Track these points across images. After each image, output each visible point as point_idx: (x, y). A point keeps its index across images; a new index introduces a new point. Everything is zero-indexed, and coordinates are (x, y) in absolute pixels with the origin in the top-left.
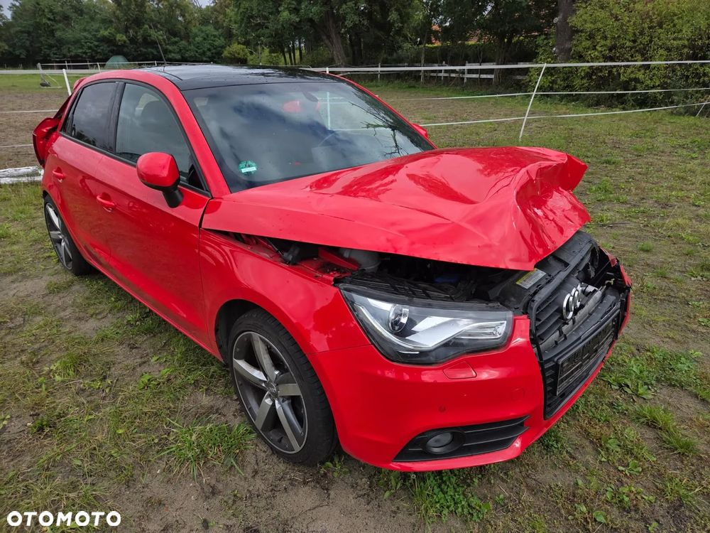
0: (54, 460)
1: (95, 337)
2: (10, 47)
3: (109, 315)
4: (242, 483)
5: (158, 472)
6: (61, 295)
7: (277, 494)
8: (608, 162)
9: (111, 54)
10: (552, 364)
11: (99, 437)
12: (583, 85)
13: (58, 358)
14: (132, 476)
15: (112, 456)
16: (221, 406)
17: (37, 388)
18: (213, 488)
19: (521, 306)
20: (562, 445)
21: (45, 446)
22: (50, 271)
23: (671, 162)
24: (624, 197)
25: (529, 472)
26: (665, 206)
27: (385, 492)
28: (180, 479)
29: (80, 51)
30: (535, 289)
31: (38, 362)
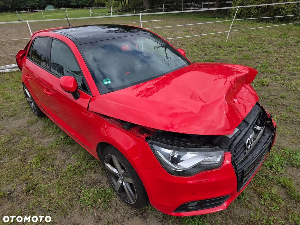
0: (35, 205)
1: (48, 147)
2: (4, 3)
3: (53, 135)
4: (111, 215)
5: (77, 210)
6: (33, 126)
7: (125, 220)
8: (266, 52)
9: (47, 4)
10: (241, 171)
11: (52, 194)
12: (255, 12)
13: (34, 157)
14: (66, 212)
15: (57, 203)
16: (101, 179)
17: (26, 171)
18: (99, 217)
19: (227, 147)
20: (245, 197)
21: (31, 198)
22: (28, 115)
23: (295, 51)
24: (273, 70)
25: (231, 209)
26: (292, 74)
27: (170, 220)
28: (86, 214)
29: (34, 3)
30: (234, 138)
31: (26, 159)
